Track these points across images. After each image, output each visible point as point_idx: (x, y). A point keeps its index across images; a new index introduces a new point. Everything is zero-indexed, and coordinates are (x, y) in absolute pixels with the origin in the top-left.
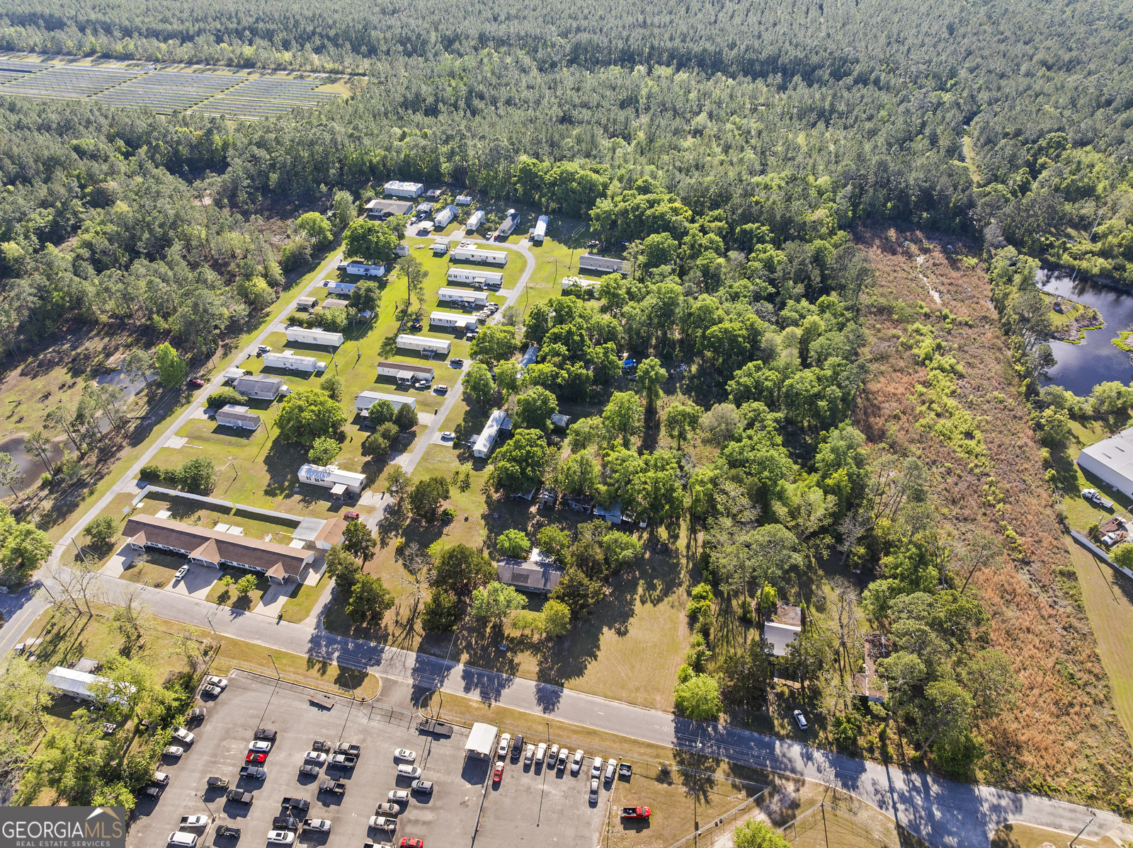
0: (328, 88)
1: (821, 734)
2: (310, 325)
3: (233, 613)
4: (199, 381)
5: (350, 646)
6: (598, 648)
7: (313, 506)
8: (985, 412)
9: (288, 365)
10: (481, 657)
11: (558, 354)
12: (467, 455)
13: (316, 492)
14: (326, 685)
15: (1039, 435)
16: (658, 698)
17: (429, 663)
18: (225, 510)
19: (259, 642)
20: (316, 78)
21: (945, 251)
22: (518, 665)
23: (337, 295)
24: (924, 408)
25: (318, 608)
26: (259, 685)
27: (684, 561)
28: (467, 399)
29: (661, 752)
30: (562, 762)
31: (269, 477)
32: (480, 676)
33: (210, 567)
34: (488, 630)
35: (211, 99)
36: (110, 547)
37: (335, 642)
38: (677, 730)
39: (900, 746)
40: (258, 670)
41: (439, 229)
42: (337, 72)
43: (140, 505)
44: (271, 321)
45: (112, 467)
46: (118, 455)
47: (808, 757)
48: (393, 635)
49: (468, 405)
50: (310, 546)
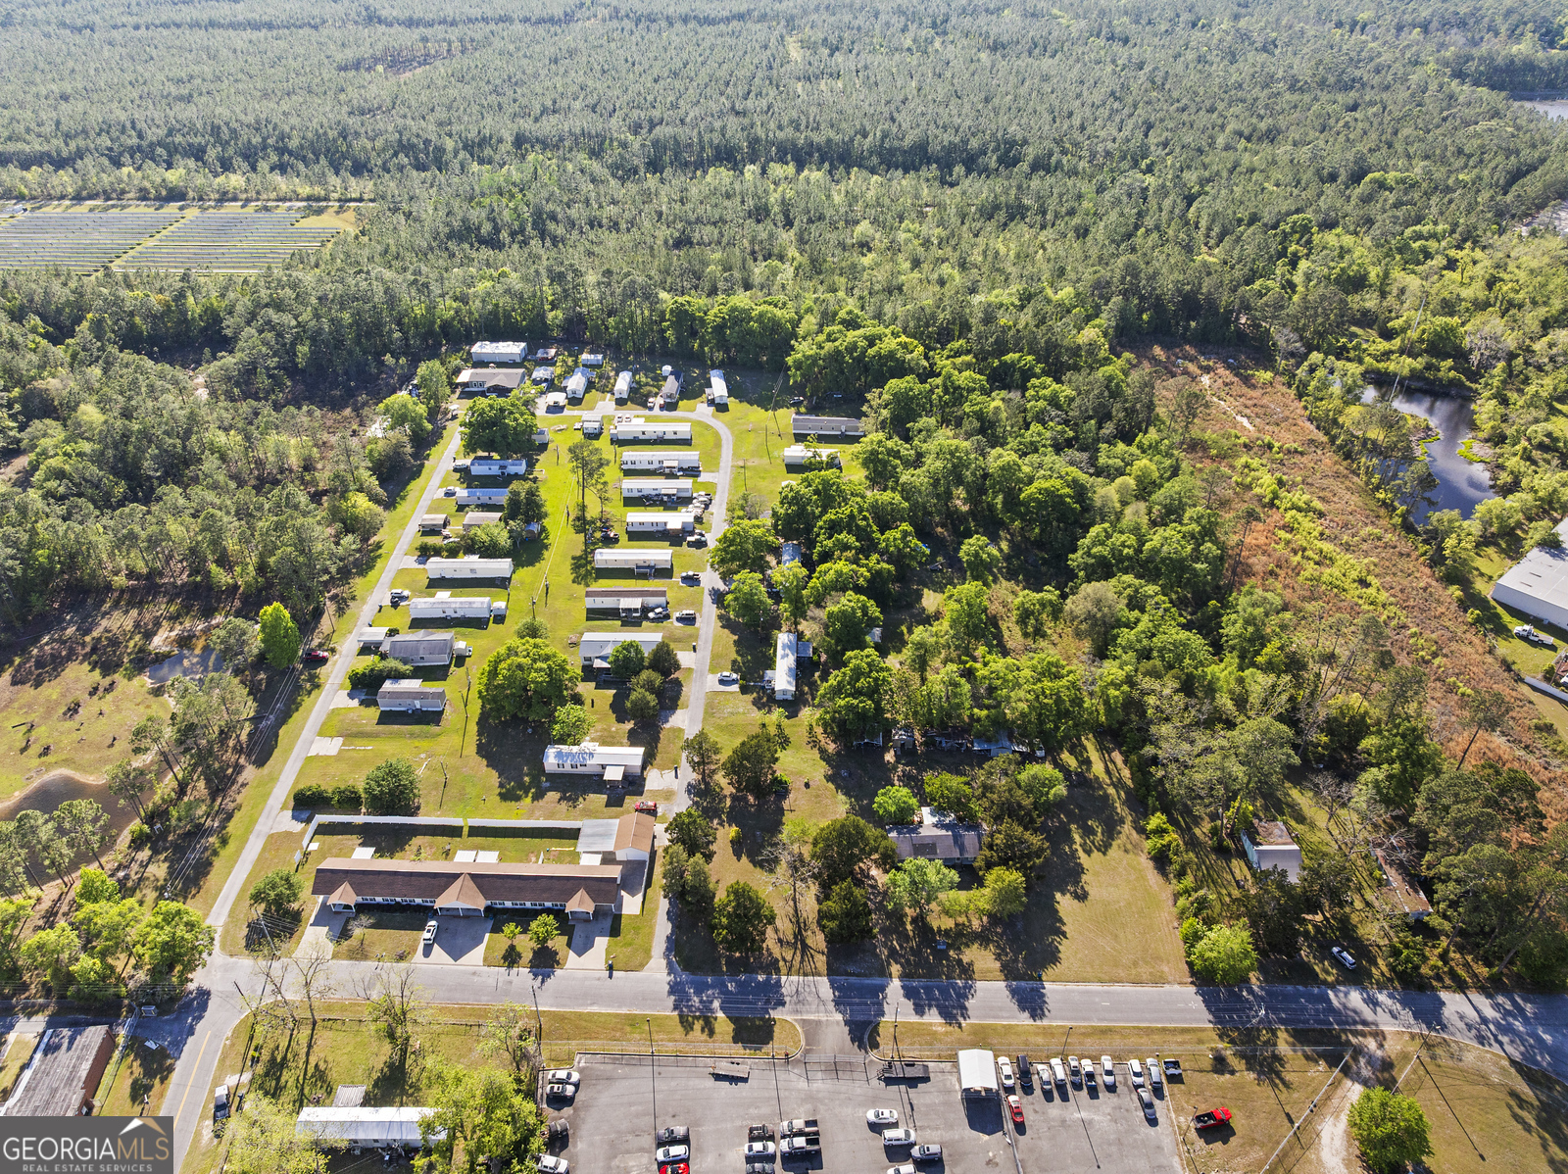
0: (313, 222)
1: (1374, 970)
2: (453, 553)
3: (536, 975)
4: (321, 654)
5: (731, 987)
6: (1061, 920)
7: (581, 804)
8: (1366, 554)
9: (450, 613)
10: (917, 965)
11: (846, 547)
12: (767, 699)
13: (577, 785)
14: (722, 1047)
15: (1440, 571)
16: (1166, 969)
17: (851, 987)
18: (453, 832)
19: (595, 1009)
20: (290, 209)
21: (1229, 367)
22: (971, 964)
23: (478, 506)
24: (1298, 558)
25: (659, 945)
26: (627, 1069)
27: (1111, 791)
28: (727, 623)
29: (1203, 1035)
30: (1090, 1076)
31: (495, 774)
32: (928, 990)
33: (469, 915)
34: (909, 927)
35: (139, 248)
36: (296, 917)
37: (708, 987)
38: (1207, 1003)
39: (1466, 965)
40: (616, 1048)
41: (575, 401)
42: (318, 199)
43: (314, 846)
44: (389, 554)
45: (239, 799)
46: (241, 779)
47: (1373, 1002)
48: (784, 959)
49: (733, 632)
50: (608, 859)
